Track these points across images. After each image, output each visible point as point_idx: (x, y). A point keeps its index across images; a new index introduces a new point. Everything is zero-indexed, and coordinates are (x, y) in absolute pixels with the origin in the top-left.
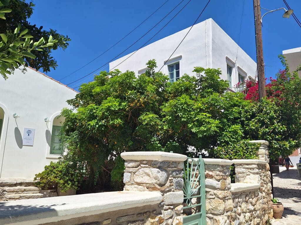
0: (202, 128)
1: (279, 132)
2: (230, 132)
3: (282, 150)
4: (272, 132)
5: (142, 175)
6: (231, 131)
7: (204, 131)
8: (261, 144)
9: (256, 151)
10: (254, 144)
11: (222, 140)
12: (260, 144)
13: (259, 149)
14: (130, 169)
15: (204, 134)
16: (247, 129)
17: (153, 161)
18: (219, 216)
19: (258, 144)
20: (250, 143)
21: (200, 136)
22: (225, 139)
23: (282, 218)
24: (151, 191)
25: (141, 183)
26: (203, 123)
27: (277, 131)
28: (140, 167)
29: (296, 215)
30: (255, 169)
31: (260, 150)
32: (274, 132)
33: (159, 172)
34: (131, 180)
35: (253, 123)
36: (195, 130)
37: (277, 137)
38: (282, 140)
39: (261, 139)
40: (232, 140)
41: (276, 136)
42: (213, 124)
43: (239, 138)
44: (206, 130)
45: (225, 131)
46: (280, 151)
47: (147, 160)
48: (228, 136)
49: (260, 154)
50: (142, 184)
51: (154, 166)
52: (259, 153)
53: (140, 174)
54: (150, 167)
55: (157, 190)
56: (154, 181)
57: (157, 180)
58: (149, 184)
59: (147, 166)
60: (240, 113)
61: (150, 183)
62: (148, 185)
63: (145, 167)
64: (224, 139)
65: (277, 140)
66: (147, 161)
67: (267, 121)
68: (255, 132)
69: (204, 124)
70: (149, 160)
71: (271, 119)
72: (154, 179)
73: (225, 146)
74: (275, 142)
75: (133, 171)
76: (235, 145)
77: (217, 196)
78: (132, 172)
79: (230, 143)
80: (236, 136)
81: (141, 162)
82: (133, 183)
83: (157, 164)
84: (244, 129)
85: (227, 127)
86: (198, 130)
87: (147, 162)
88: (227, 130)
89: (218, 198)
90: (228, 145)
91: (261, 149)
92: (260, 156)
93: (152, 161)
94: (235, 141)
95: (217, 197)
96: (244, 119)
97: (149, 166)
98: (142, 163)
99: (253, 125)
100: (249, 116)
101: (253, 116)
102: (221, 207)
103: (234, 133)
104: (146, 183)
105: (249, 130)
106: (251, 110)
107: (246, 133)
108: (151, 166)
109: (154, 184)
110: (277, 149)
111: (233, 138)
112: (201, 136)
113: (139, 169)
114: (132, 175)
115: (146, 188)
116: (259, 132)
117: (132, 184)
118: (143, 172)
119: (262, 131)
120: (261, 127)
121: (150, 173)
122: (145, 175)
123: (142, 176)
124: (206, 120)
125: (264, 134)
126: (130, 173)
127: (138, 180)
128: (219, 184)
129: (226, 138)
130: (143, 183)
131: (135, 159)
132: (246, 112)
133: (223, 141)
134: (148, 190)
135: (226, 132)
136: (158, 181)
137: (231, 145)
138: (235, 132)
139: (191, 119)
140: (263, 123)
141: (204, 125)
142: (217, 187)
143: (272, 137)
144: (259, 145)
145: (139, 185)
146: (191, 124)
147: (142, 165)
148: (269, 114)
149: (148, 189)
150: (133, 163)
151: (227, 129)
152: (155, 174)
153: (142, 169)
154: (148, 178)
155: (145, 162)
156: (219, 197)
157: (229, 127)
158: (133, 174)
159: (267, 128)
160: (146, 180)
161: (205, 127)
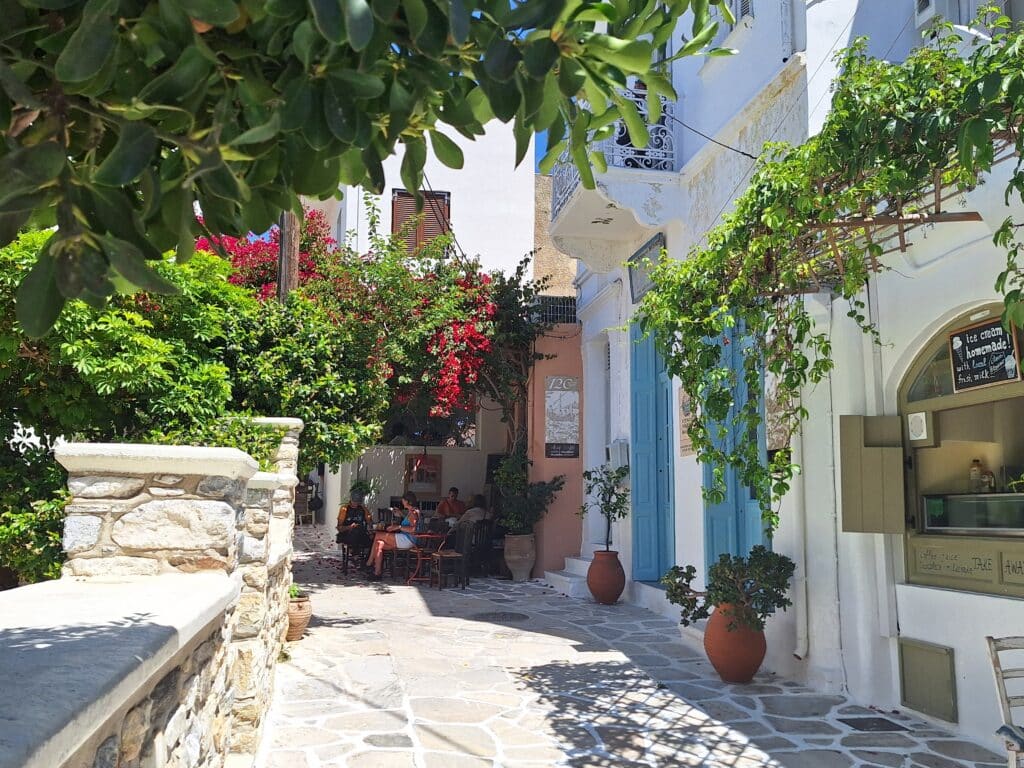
0: (119, 364)
1: (335, 398)
2: (195, 384)
3: (335, 449)
4: (317, 397)
5: (155, 521)
6: (198, 383)
7: (127, 376)
8: (289, 430)
9: (273, 448)
10: (268, 429)
11: (169, 410)
12: (287, 430)
13: (280, 442)
14: (94, 503)
15: (124, 385)
16: (245, 379)
17: (206, 477)
18: (250, 641)
19: (281, 430)
20: (257, 424)
21: (105, 389)
22: (180, 406)
23: (303, 638)
24: (194, 572)
25: (146, 548)
26: (123, 347)
27: (329, 394)
28: (143, 496)
29: (329, 625)
30: (282, 502)
31: (282, 447)
32: (321, 397)
33: (228, 512)
34: (99, 539)
35: (268, 365)
36: (90, 369)
37: (329, 411)
38: (339, 420)
39: (284, 413)
40: (202, 411)
41: (325, 410)
42: (156, 356)
43: (221, 408)
44: (131, 370)
45: (181, 379)
46: (329, 452)
47: (180, 473)
48: (188, 398)
49: (282, 459)
50: (150, 553)
51: (211, 494)
52: (279, 456)
53: (145, 519)
54: (189, 496)
55: (215, 568)
56: (205, 541)
57: (215, 538)
58: (184, 550)
59: (180, 492)
60: (225, 327)
61: (186, 547)
62: (176, 555)
63: (168, 496)
64: (174, 407)
65: (328, 420)
66: (177, 476)
67: (308, 362)
68: (270, 392)
69: (126, 351)
70: (188, 475)
71: (319, 358)
72: (205, 534)
73: (176, 428)
74: (324, 425)
75: (114, 510)
76: (211, 428)
77: (249, 582)
78: (105, 513)
79: (195, 419)
80: (213, 400)
81: (152, 480)
82: (112, 549)
83: (222, 488)
84: (234, 379)
85: (187, 369)
86: (97, 369)
87: (178, 480)
88: (187, 378)
89: (253, 589)
90: (188, 428)
91: (288, 443)
92: (280, 463)
93: (203, 478)
94: (210, 416)
95: (251, 586)
96: (241, 349)
97: (187, 493)
98: (154, 484)
99: (266, 368)
100: (256, 342)
101: (266, 342)
102: (259, 613)
103: (210, 387)
104: (171, 547)
105: (252, 384)
106: (261, 324)
107: (239, 392)
108: (194, 493)
109: (202, 550)
110: (323, 445)
111: (205, 405)
112: (109, 392)
113: (139, 503)
114: (107, 525)
115: (166, 564)
116: (285, 392)
117: (107, 554)
118: (161, 514)
119: (293, 392)
120: (290, 378)
121: (193, 517)
122: (168, 521)
123: (154, 525)
124: (135, 339)
125: (297, 400)
126: (94, 518)
127: (137, 540)
128: (262, 546)
129: (183, 404)
130: (157, 547)
131: (126, 470)
132: (246, 325)
133: (173, 413)
134: (175, 569)
135: (182, 383)
136: (223, 539)
137: (200, 428)
138: (212, 387)
139: (75, 326)
140: (297, 369)
141: (125, 355)
142: (253, 558)
143: (316, 411)
144: (282, 433)
145: (137, 554)
146: (72, 344)
147: (154, 491)
148: (316, 344)
149: (174, 566)
150: (115, 484)
151: (186, 374)
152: (213, 517)
153: (157, 503)
154: (181, 530)
155: (170, 481)
156: (257, 584)
157: (195, 365)
158: (109, 518)
159: (305, 382)
160: (172, 537)
161: (130, 361)
